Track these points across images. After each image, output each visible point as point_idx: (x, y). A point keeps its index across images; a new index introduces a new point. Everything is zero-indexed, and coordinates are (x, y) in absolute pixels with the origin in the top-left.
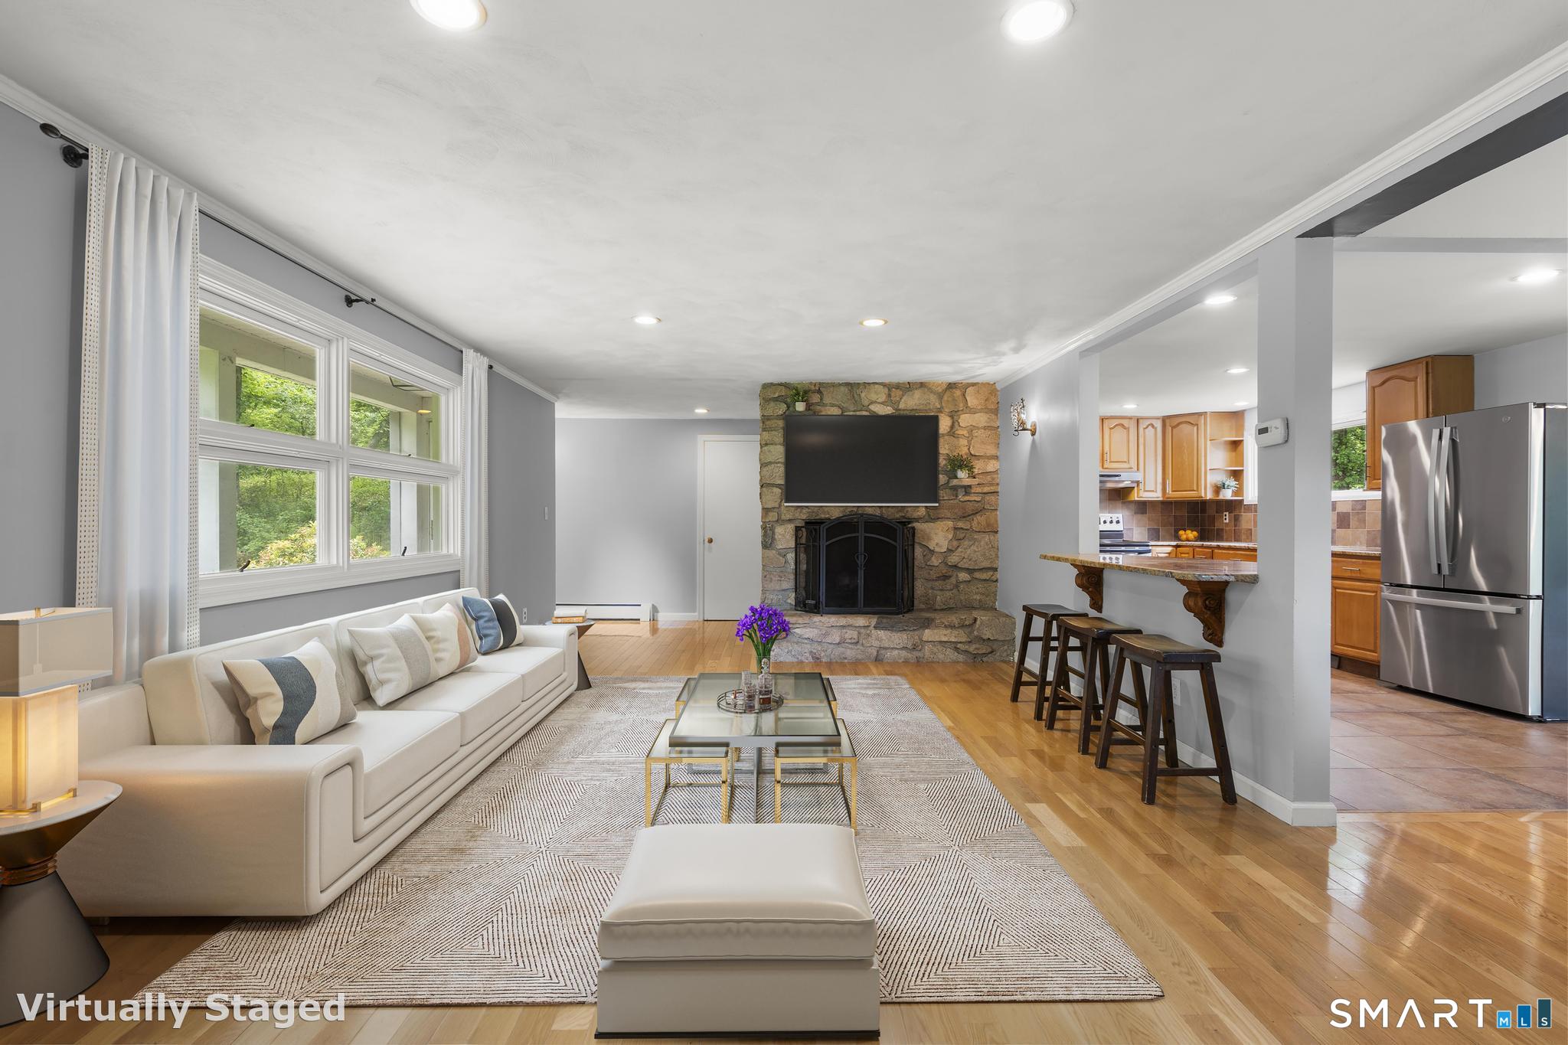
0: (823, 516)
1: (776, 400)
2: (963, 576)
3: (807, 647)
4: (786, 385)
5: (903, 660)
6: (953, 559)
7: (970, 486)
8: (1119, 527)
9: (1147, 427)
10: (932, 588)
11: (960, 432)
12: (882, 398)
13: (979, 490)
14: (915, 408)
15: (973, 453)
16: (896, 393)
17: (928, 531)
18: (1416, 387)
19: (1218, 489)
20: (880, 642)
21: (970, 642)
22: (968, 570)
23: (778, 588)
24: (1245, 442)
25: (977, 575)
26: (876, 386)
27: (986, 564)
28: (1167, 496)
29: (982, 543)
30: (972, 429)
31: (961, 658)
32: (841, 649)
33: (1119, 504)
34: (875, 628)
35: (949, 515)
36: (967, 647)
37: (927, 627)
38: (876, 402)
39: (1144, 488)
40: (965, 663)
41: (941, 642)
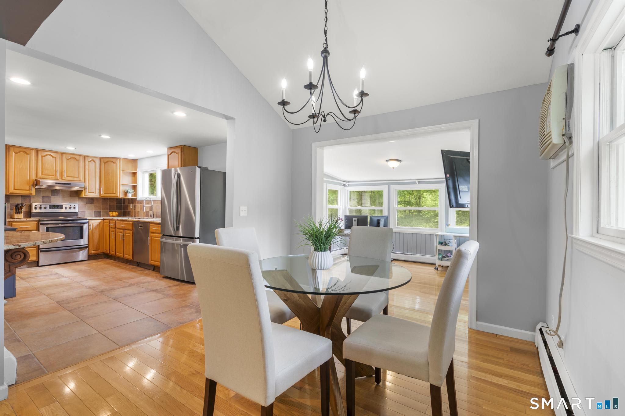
8: (76, 210)
9: (90, 161)
18: (179, 156)
19: (126, 193)
24: (137, 173)
28: (101, 195)
33: (77, 199)
39: (89, 191)
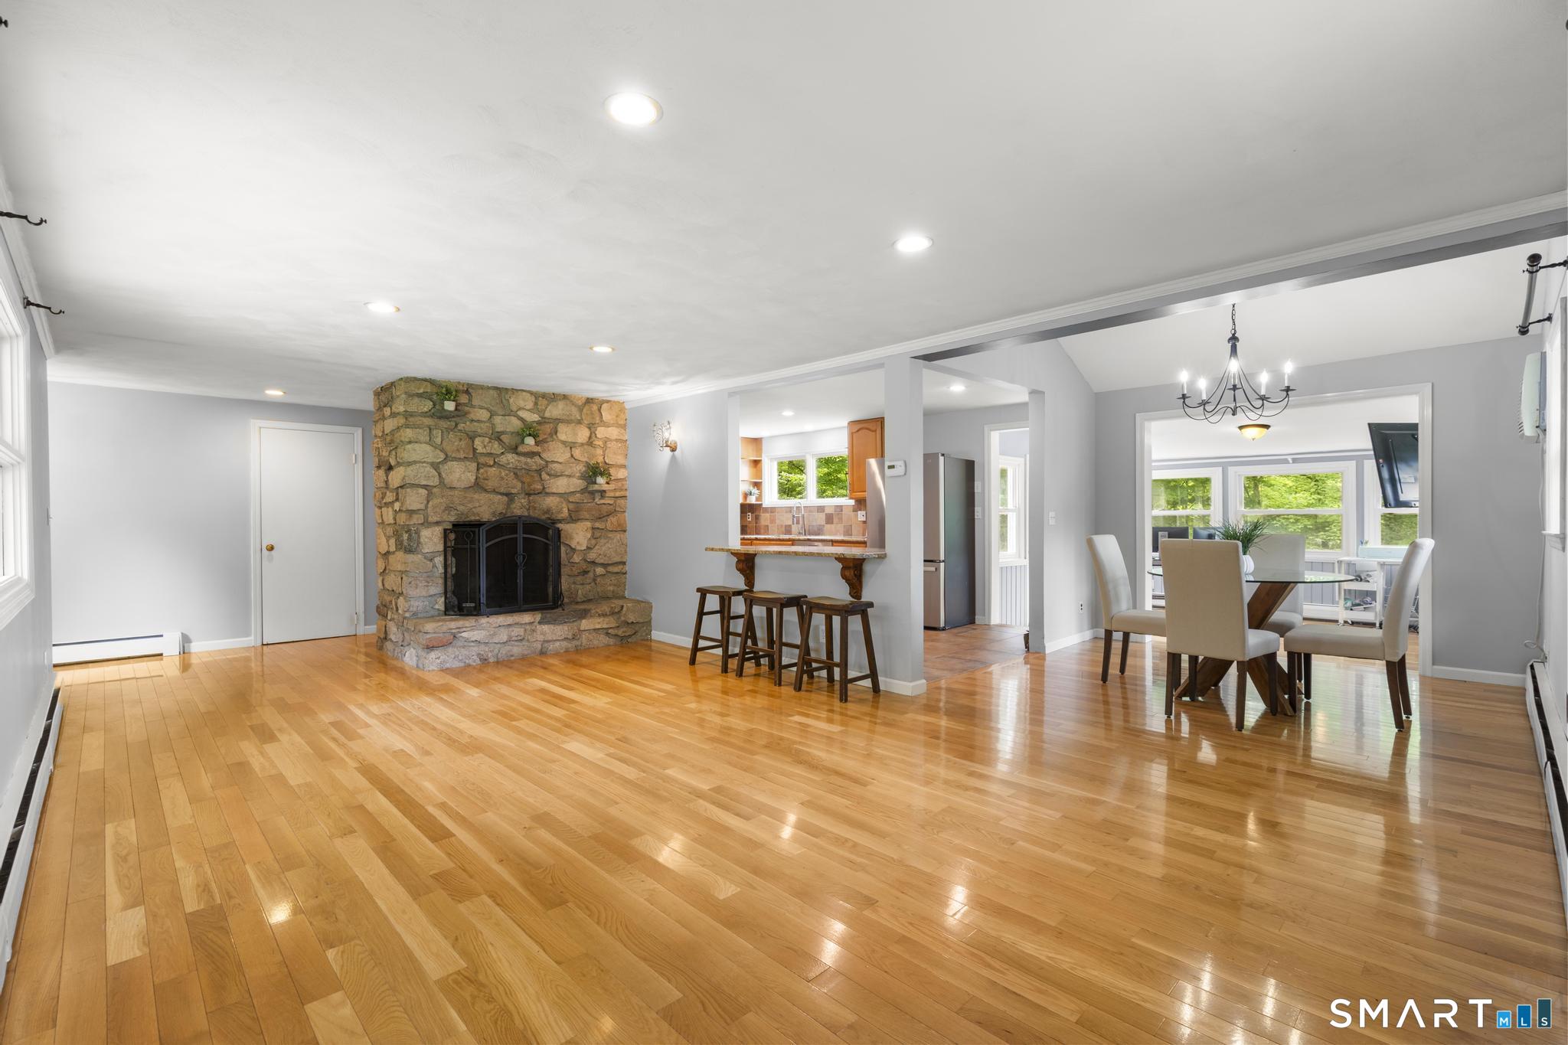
0: (473, 518)
1: (420, 396)
2: (600, 570)
3: (475, 650)
4: (431, 382)
5: (564, 650)
6: (592, 556)
7: (604, 491)
10: (574, 583)
11: (597, 443)
12: (530, 405)
13: (612, 494)
14: (559, 417)
15: (607, 461)
16: (542, 402)
17: (571, 531)
19: (749, 495)
20: (544, 635)
21: (618, 627)
22: (604, 565)
23: (424, 594)
24: (762, 461)
25: (611, 569)
26: (524, 393)
27: (617, 559)
29: (615, 541)
30: (606, 440)
31: (611, 641)
32: (508, 648)
34: (540, 623)
35: (588, 516)
36: (616, 631)
37: (584, 618)
38: (524, 409)
40: (615, 645)
41: (595, 630)
